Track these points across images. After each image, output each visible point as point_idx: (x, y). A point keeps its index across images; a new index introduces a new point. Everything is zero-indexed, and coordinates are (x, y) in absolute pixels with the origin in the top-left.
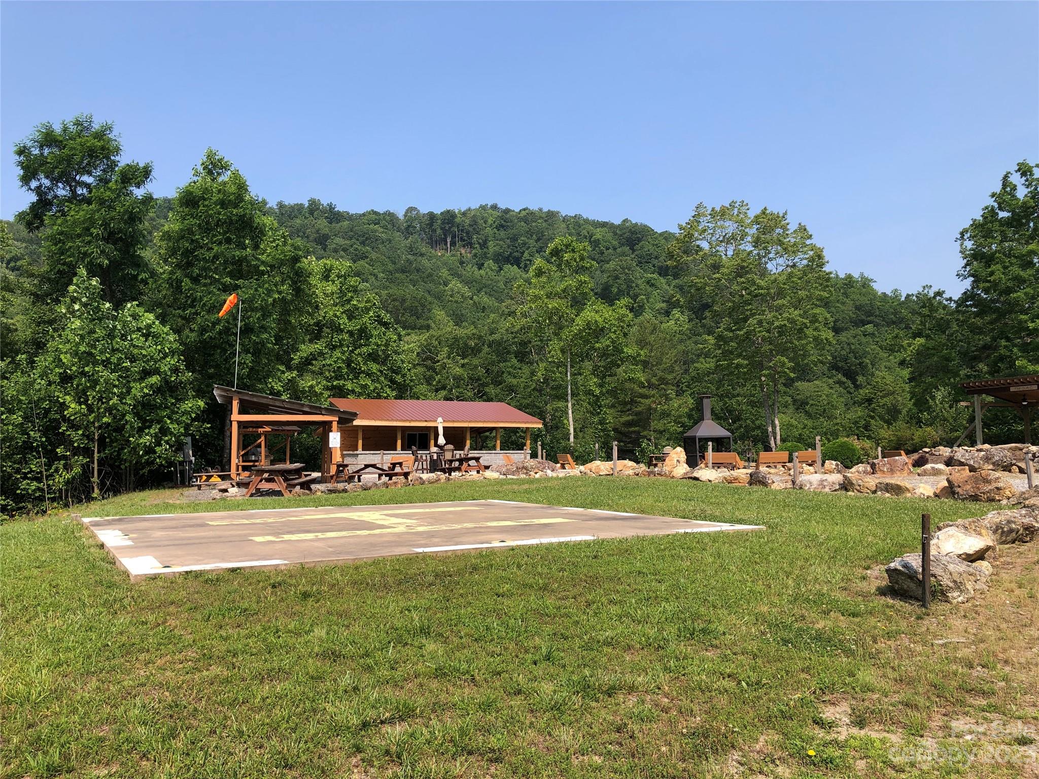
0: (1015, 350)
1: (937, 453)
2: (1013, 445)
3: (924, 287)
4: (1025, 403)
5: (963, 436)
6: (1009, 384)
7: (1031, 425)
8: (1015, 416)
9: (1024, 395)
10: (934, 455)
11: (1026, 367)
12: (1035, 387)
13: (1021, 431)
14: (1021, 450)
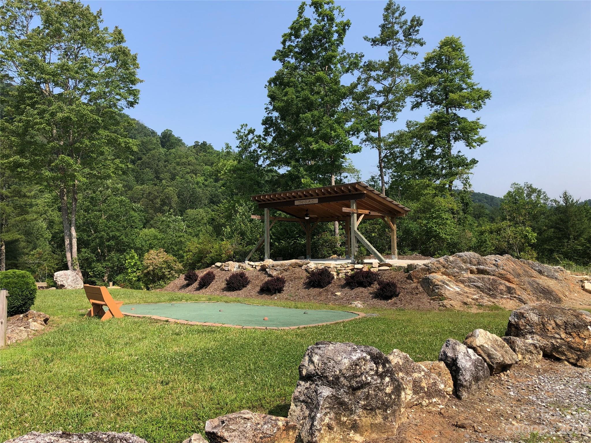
0: (301, 169)
1: (226, 269)
2: (294, 261)
3: (242, 126)
4: (307, 218)
5: (253, 250)
6: (294, 197)
7: (312, 238)
8: (300, 230)
9: (307, 210)
10: (224, 270)
11: (310, 186)
12: (316, 201)
13: (304, 245)
14: (301, 266)
